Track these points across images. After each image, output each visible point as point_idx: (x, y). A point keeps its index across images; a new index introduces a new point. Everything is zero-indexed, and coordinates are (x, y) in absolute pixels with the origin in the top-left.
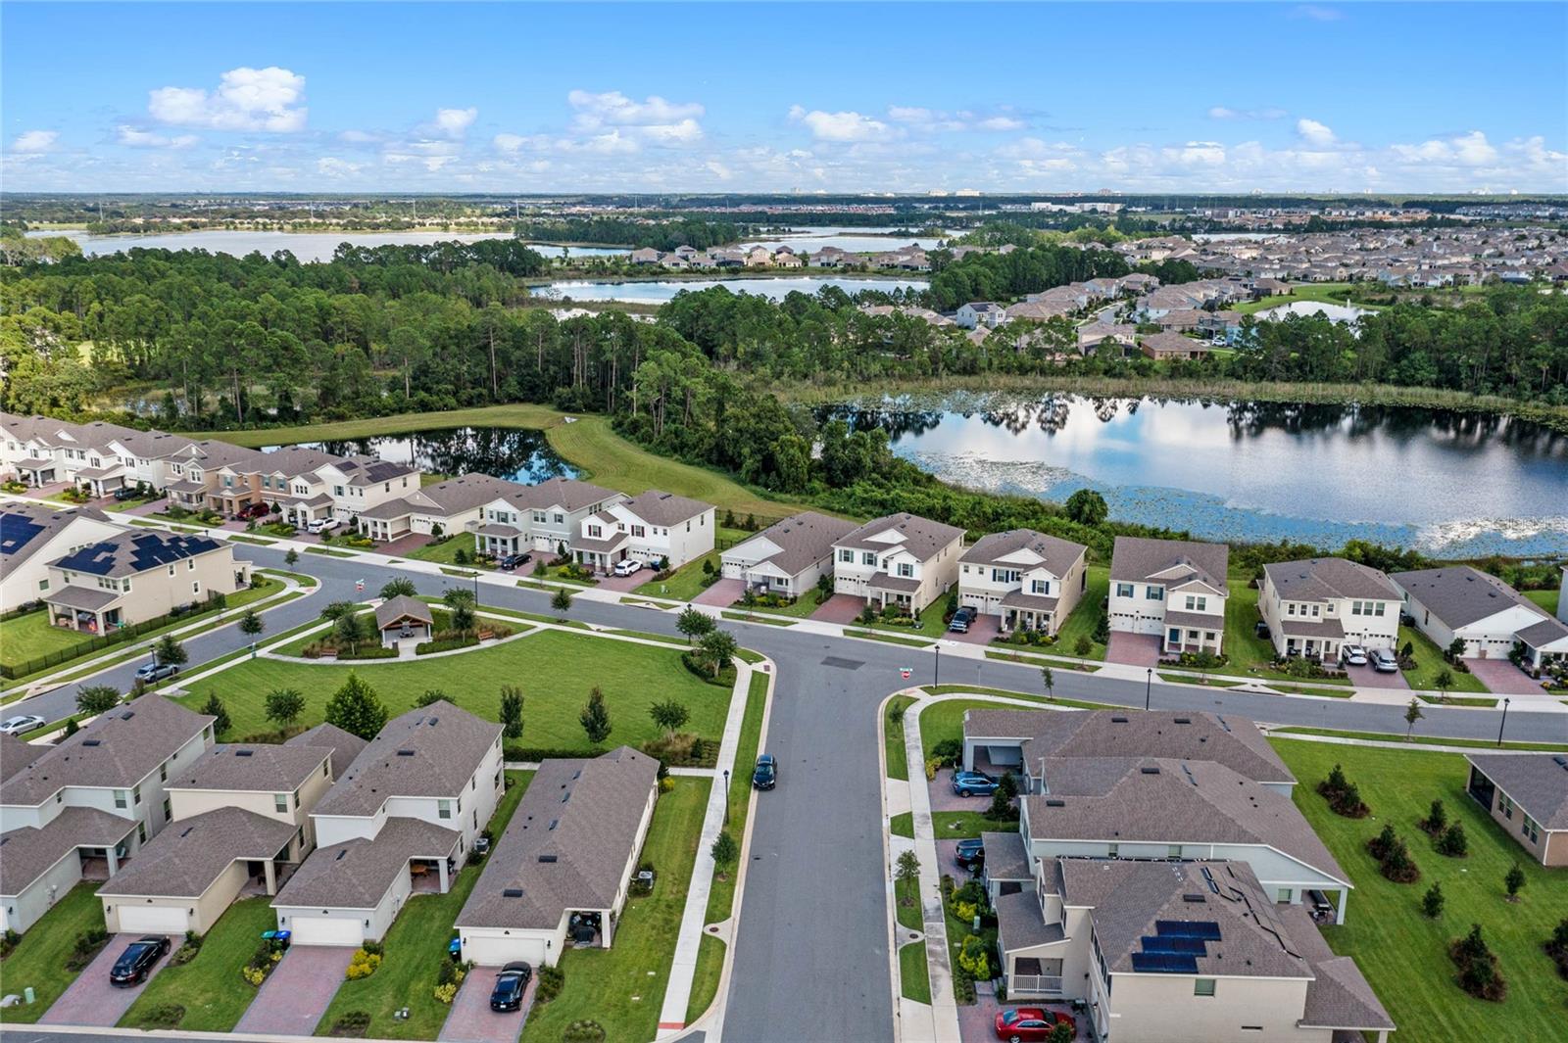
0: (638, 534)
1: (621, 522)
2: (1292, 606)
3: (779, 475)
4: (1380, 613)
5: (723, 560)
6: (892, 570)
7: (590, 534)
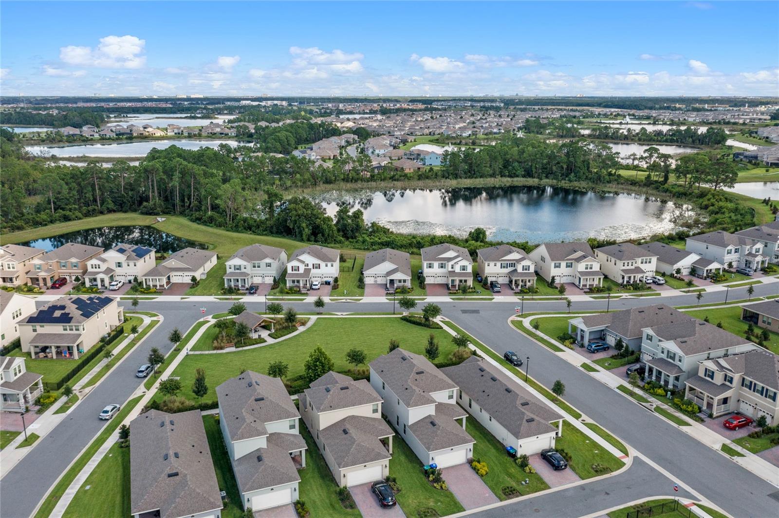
0: (316, 268)
1: (307, 263)
2: (624, 263)
3: (323, 235)
4: (650, 262)
5: (365, 275)
6: (457, 269)
7: (292, 271)
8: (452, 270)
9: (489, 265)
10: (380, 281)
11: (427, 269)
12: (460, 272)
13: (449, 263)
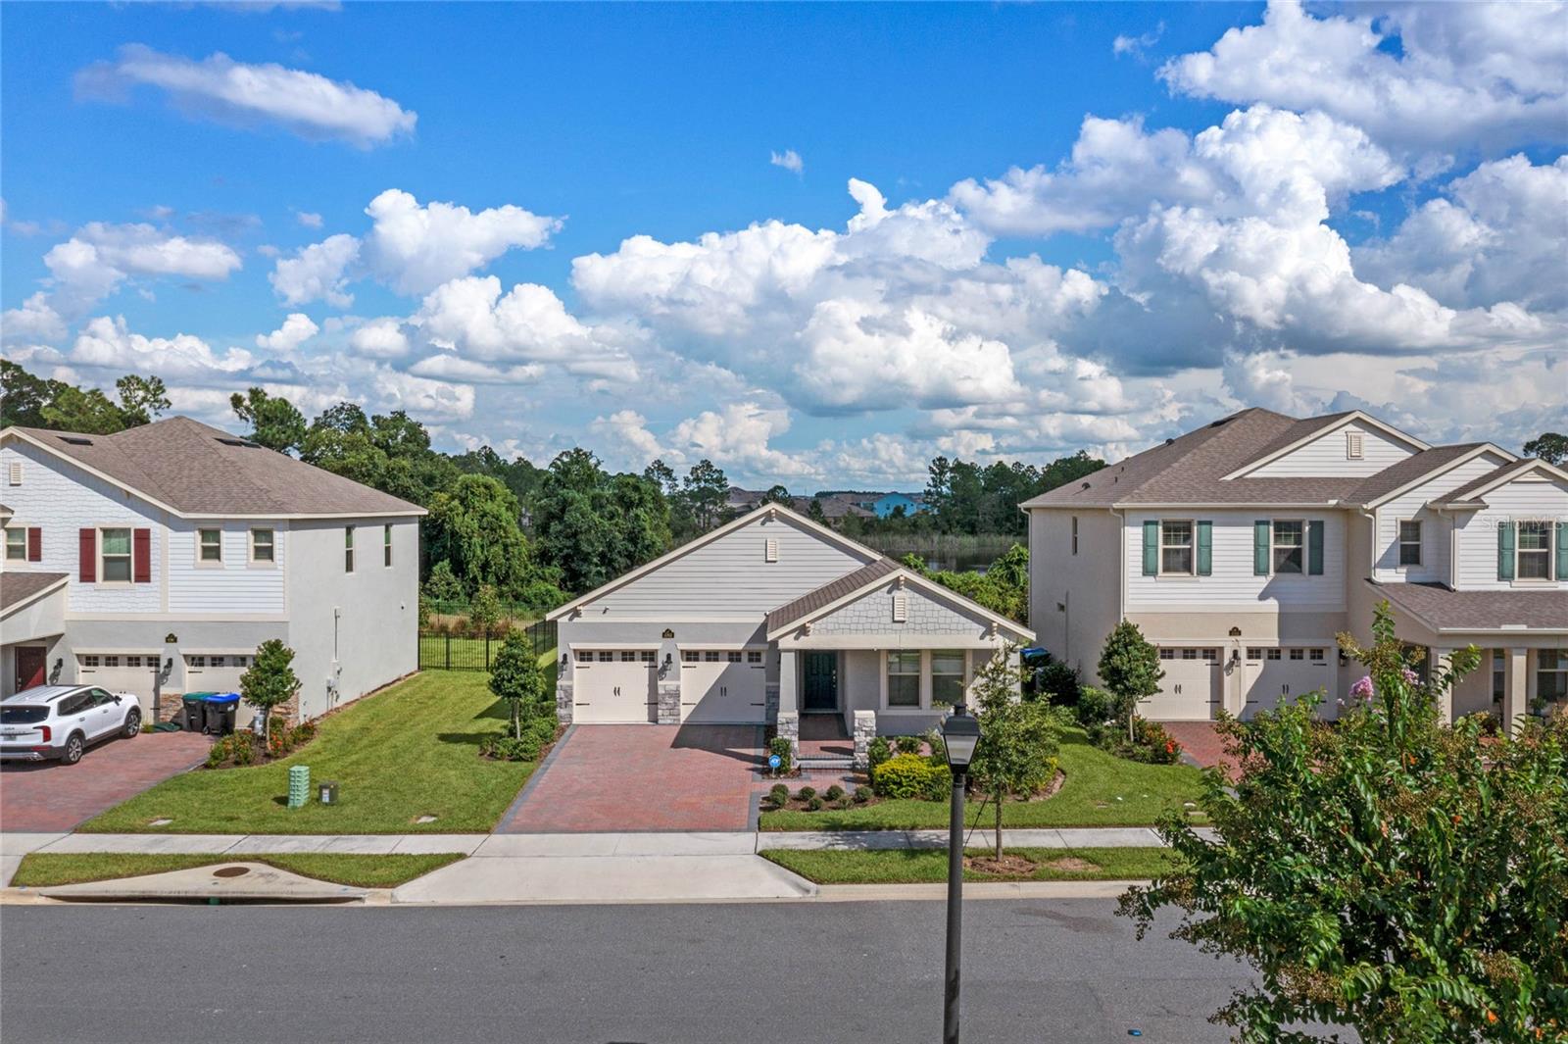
0: (116, 570)
1: (23, 519)
5: (568, 643)
6: (1473, 561)
8: (1409, 575)
11: (1151, 579)
12: (1505, 586)
13: (1373, 512)
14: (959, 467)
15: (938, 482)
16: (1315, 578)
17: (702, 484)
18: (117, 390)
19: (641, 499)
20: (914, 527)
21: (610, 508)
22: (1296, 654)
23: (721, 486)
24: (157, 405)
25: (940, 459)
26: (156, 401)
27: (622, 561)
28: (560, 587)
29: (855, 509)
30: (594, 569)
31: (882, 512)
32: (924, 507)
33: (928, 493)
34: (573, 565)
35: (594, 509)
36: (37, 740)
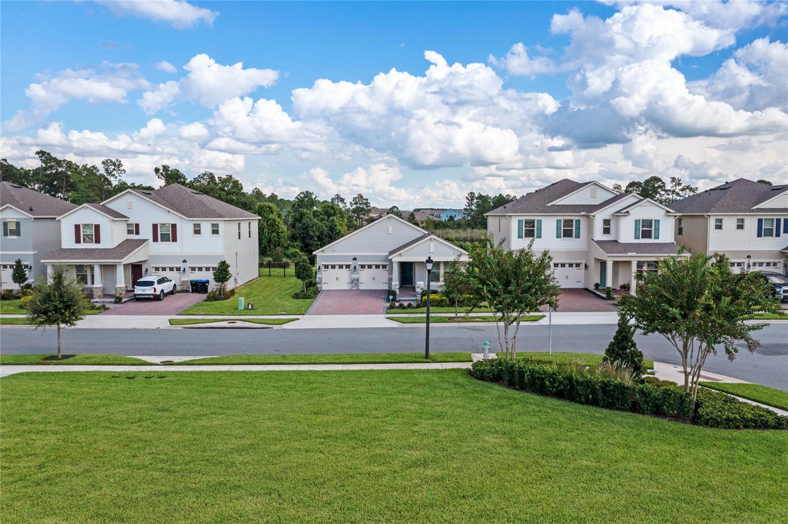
0: (165, 238)
1: (133, 221)
5: (319, 262)
6: (626, 233)
7: (78, 241)
8: (606, 238)
9: (719, 227)
10: (369, 280)
11: (521, 239)
12: (637, 241)
13: (594, 216)
14: (480, 197)
15: (470, 204)
16: (577, 239)
17: (358, 205)
18: (103, 166)
19: (335, 212)
20: (459, 225)
21: (321, 216)
22: (571, 265)
23: (367, 207)
24: (120, 172)
25: (471, 193)
26: (119, 170)
27: (327, 239)
28: (300, 250)
29: (431, 217)
30: (315, 243)
31: (444, 218)
32: (464, 216)
33: (466, 209)
34: (306, 241)
35: (314, 217)
36: (152, 292)
